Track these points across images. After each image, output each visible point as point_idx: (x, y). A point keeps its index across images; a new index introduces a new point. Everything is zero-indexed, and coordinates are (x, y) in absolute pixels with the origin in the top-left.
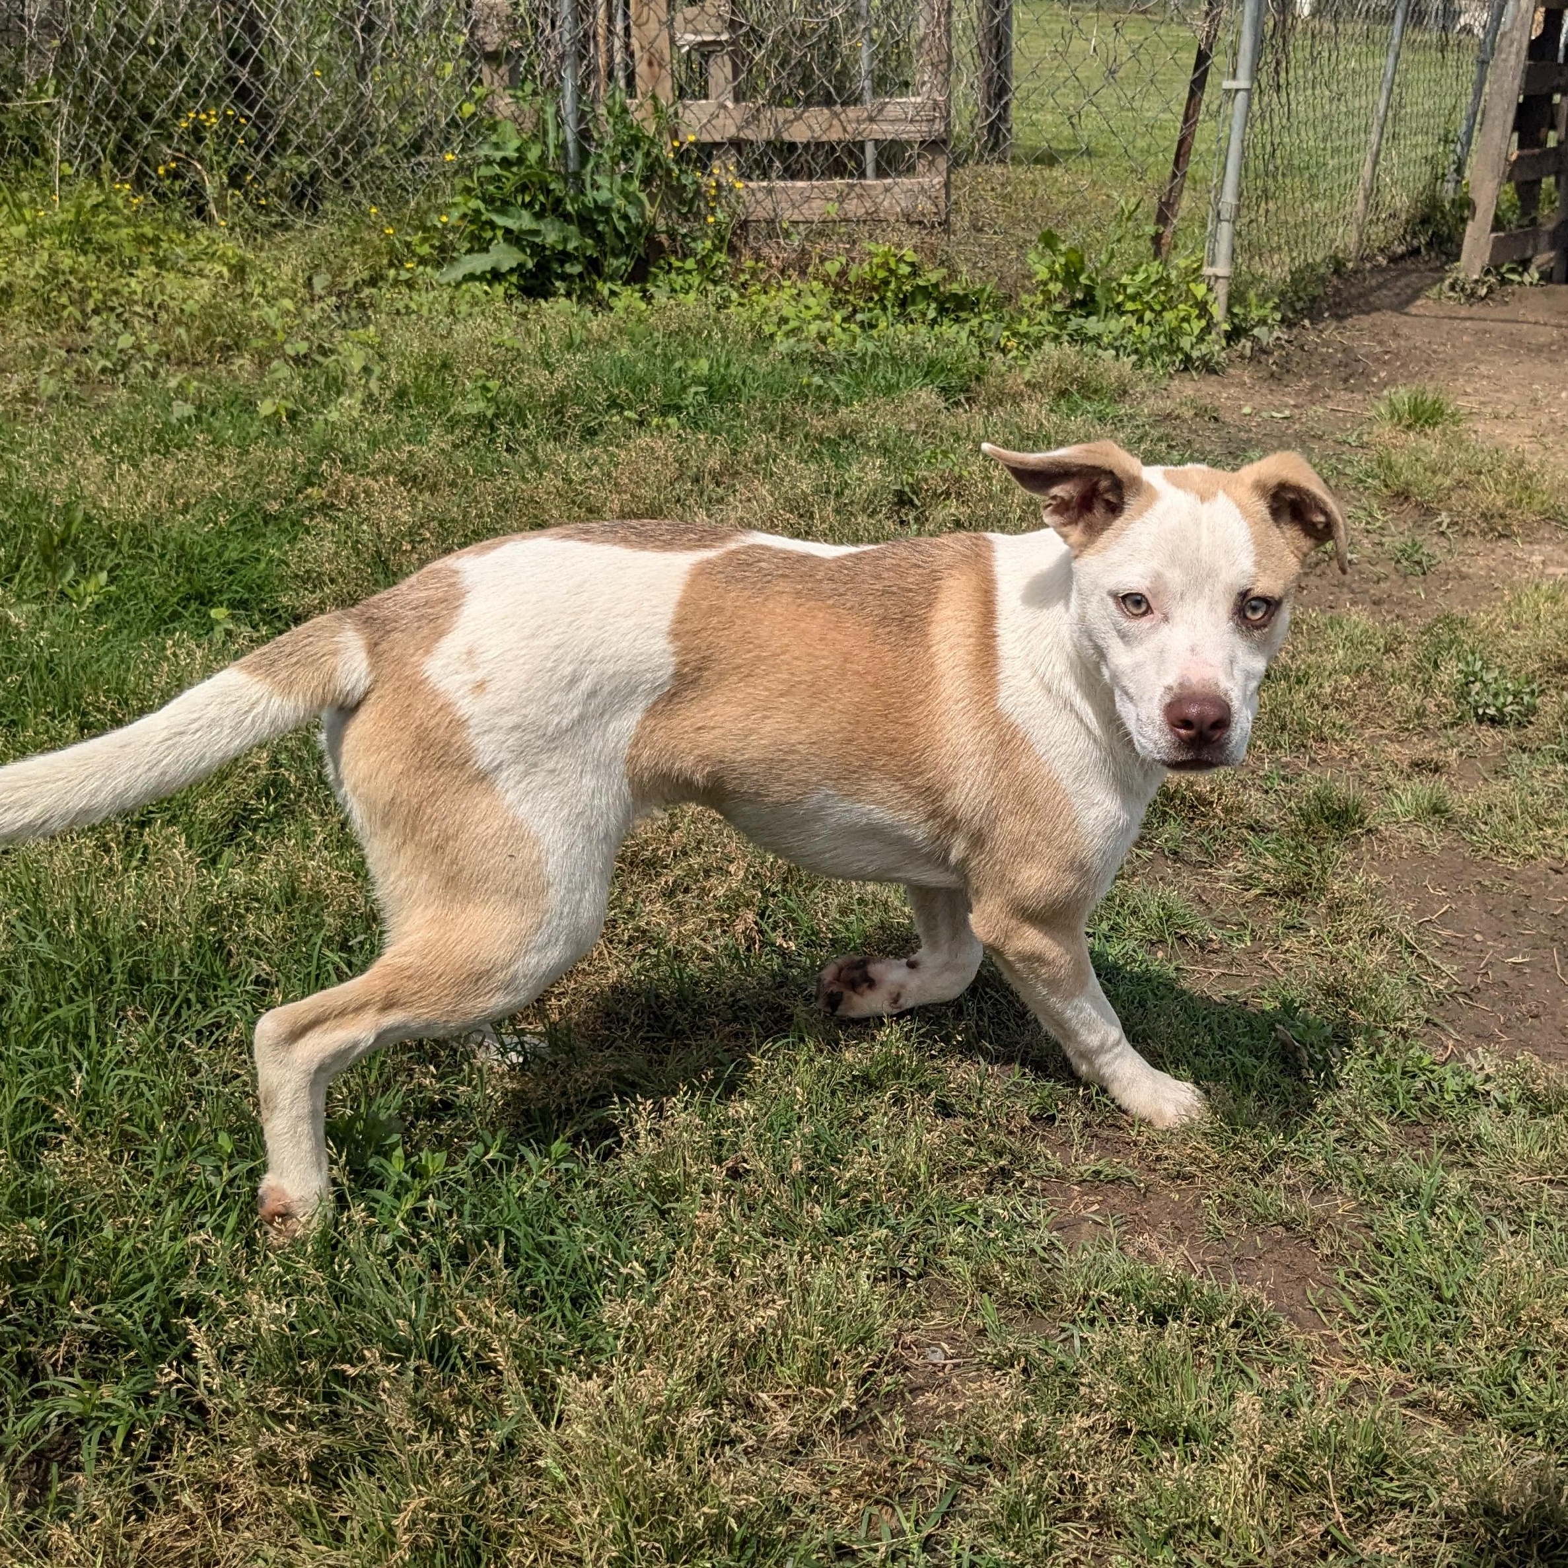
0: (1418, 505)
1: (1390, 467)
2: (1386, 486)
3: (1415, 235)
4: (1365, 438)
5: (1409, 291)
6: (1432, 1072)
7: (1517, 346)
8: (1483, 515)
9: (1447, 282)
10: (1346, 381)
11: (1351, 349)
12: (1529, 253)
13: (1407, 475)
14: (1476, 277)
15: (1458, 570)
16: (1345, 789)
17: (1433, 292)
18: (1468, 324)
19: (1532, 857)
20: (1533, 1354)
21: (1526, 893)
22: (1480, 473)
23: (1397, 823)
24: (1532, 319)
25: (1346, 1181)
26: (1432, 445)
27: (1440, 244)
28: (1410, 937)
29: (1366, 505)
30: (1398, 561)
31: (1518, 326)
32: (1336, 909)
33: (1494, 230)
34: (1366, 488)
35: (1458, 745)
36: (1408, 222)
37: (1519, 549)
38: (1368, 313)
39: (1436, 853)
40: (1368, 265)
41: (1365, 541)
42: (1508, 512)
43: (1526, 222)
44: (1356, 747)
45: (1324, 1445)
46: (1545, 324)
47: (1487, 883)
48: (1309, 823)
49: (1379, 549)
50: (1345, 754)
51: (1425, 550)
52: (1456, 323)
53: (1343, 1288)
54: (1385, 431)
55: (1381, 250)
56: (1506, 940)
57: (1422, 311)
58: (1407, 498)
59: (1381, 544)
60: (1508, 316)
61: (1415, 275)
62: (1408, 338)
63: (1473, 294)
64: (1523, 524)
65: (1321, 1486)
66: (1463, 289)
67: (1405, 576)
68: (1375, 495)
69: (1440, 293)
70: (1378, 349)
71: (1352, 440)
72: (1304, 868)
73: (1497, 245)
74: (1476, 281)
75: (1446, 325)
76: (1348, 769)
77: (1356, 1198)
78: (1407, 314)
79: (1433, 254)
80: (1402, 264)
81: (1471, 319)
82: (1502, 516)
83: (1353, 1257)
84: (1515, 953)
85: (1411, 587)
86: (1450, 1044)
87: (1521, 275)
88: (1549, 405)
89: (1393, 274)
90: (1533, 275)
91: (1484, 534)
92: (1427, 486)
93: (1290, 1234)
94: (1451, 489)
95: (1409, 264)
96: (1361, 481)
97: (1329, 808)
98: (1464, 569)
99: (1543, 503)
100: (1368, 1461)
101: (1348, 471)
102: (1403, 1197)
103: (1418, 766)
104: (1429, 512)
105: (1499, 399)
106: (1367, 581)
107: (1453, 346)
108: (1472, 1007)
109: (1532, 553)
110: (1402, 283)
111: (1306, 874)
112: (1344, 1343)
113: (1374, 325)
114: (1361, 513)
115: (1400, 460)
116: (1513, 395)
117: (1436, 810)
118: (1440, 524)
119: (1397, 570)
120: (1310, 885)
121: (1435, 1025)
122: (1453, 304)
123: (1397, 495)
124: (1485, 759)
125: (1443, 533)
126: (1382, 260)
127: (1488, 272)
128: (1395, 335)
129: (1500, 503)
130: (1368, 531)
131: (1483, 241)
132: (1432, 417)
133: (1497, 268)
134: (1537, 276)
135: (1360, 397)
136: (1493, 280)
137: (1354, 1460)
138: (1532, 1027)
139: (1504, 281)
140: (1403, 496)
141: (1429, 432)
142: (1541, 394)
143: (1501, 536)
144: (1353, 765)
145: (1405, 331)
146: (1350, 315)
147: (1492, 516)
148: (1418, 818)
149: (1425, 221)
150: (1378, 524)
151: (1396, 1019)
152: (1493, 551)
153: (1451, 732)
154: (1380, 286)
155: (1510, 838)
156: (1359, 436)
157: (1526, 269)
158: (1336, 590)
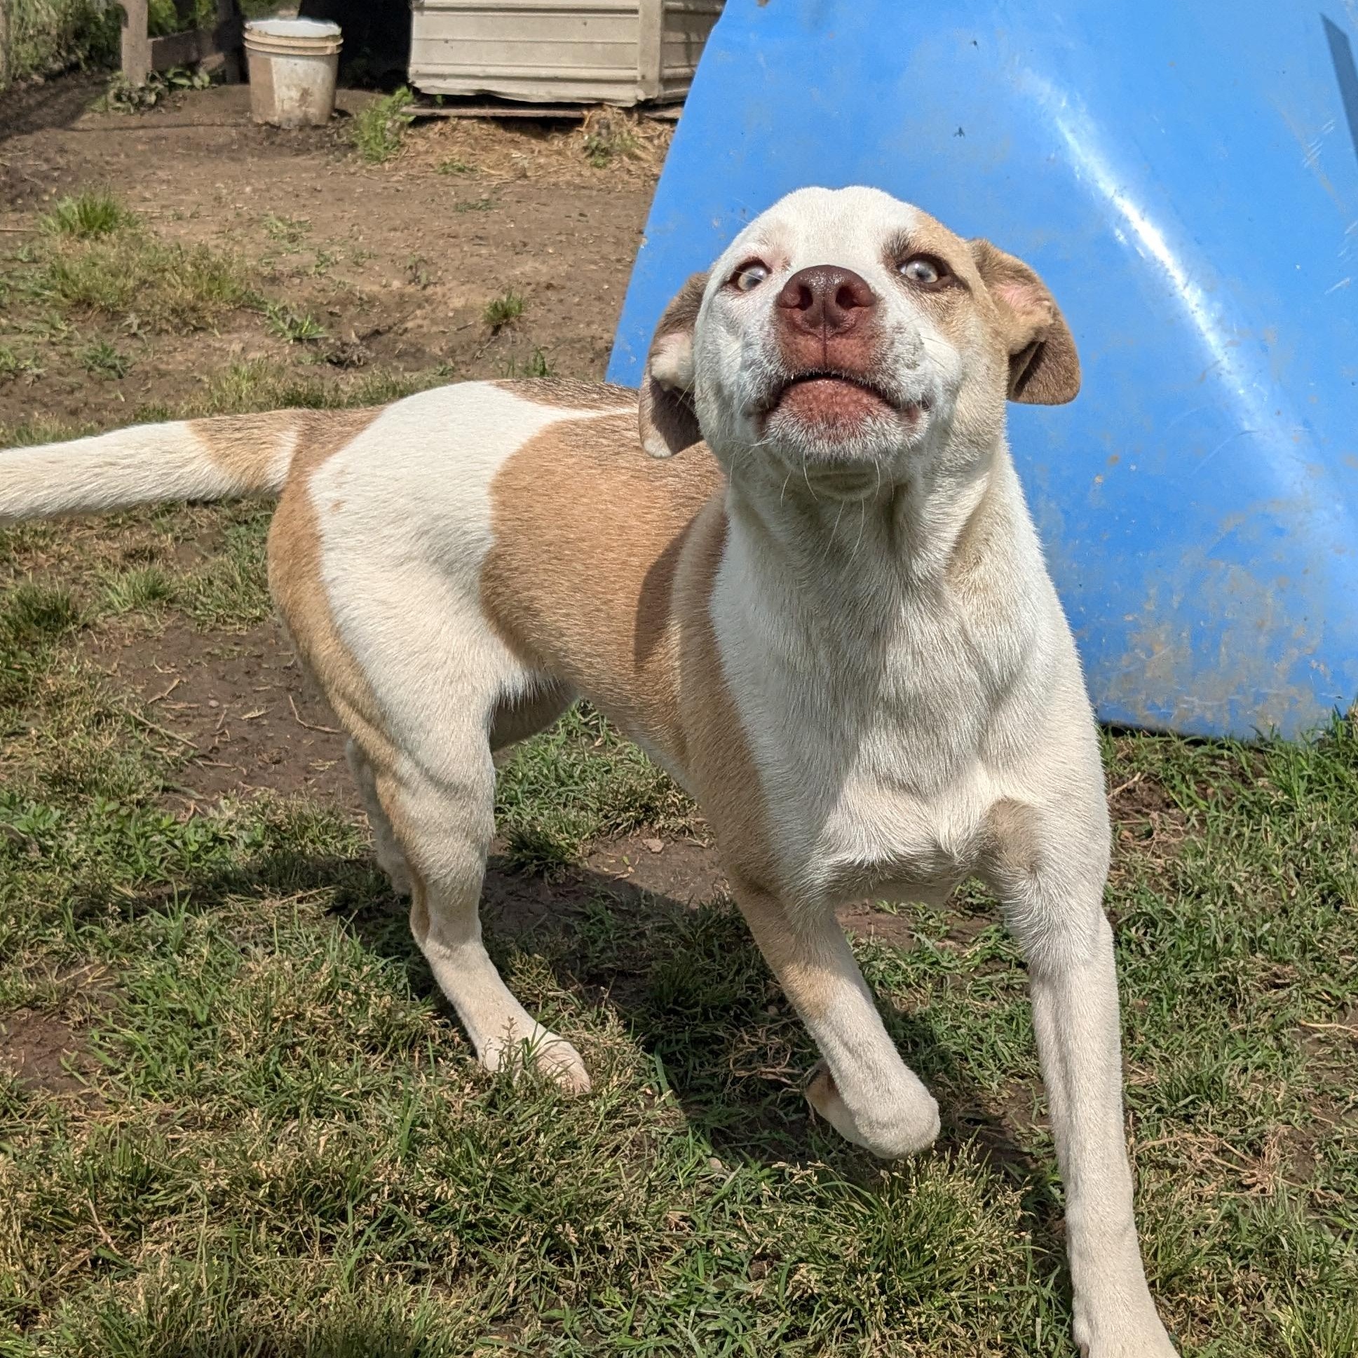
0: (103, 310)
1: (65, 276)
2: (66, 296)
3: (70, 50)
4: (37, 253)
5: (72, 107)
6: (173, 831)
7: (196, 149)
8: (174, 311)
9: (112, 93)
10: (12, 201)
11: (16, 170)
12: (194, 56)
13: (84, 281)
14: (141, 84)
15: (156, 369)
16: (52, 588)
17: (98, 106)
18: (141, 132)
19: (259, 619)
20: (292, 1047)
21: (256, 653)
22: (164, 270)
23: (117, 614)
24: (207, 121)
25: (92, 950)
26: (109, 250)
27: (102, 56)
28: (137, 714)
29: (47, 317)
30: (91, 369)
31: (194, 129)
32: (55, 702)
33: (151, 34)
34: (44, 301)
35: (172, 530)
36: (59, 36)
37: (217, 339)
38: (29, 132)
39: (161, 635)
40: (23, 85)
41: (52, 354)
42: (200, 304)
43: (185, 23)
44: (64, 551)
45: (82, 1180)
46: (222, 125)
47: (217, 651)
48: (18, 630)
49: (68, 360)
50: (52, 560)
51: (117, 353)
52: (127, 133)
53: (101, 1047)
54: (58, 242)
55: (36, 68)
56: (242, 701)
57: (90, 125)
58: (90, 305)
59: (70, 354)
60: (182, 121)
61: (76, 91)
62: (76, 153)
63: (142, 102)
64: (216, 314)
65: (84, 1218)
66: (130, 99)
67: (100, 383)
68: (55, 306)
69: (106, 104)
70: (45, 167)
71: (22, 255)
72: (19, 674)
73: (157, 51)
74: (142, 89)
75: (117, 136)
76: (59, 574)
77: (104, 963)
78: (73, 130)
79: (95, 69)
80: (62, 81)
81: (143, 127)
82: (194, 309)
83: (107, 1017)
84: (250, 709)
85: (109, 392)
86: (192, 804)
87: (190, 79)
88: (234, 201)
89: (52, 91)
90: (202, 78)
91: (177, 329)
92: (108, 292)
93: (38, 1012)
94: (136, 289)
95: (69, 80)
96: (38, 295)
97: (36, 610)
98: (163, 367)
99: (234, 291)
100: (131, 1180)
101: (22, 286)
102: (151, 948)
103: (133, 556)
104: (113, 315)
105: (182, 200)
106: (59, 393)
107: (127, 156)
108: (212, 768)
109: (230, 342)
110: (63, 99)
111: (20, 680)
112: (105, 1095)
113: (36, 143)
114: (41, 327)
115: (75, 267)
116: (195, 195)
117: (154, 594)
118: (130, 326)
119: (90, 377)
120: (26, 689)
121: (175, 791)
122: (120, 114)
123: (78, 303)
124: (202, 540)
125: (135, 335)
126: (37, 79)
127: (153, 79)
128: (62, 151)
129: (190, 297)
130: (54, 344)
131: (141, 47)
132: (105, 223)
133: (162, 73)
134: (207, 79)
135: (30, 216)
136: (160, 86)
137: (115, 1184)
138: (275, 772)
139: (172, 87)
140: (84, 303)
141: (105, 237)
142: (225, 191)
143: (196, 329)
144: (64, 569)
145: (73, 146)
146: (10, 136)
147: (183, 311)
148: (137, 605)
149: (79, 34)
150: (63, 335)
151: (131, 792)
152: (191, 345)
153: (163, 520)
154: (40, 105)
155: (234, 605)
156: (30, 252)
157: (194, 73)
158: (26, 406)
